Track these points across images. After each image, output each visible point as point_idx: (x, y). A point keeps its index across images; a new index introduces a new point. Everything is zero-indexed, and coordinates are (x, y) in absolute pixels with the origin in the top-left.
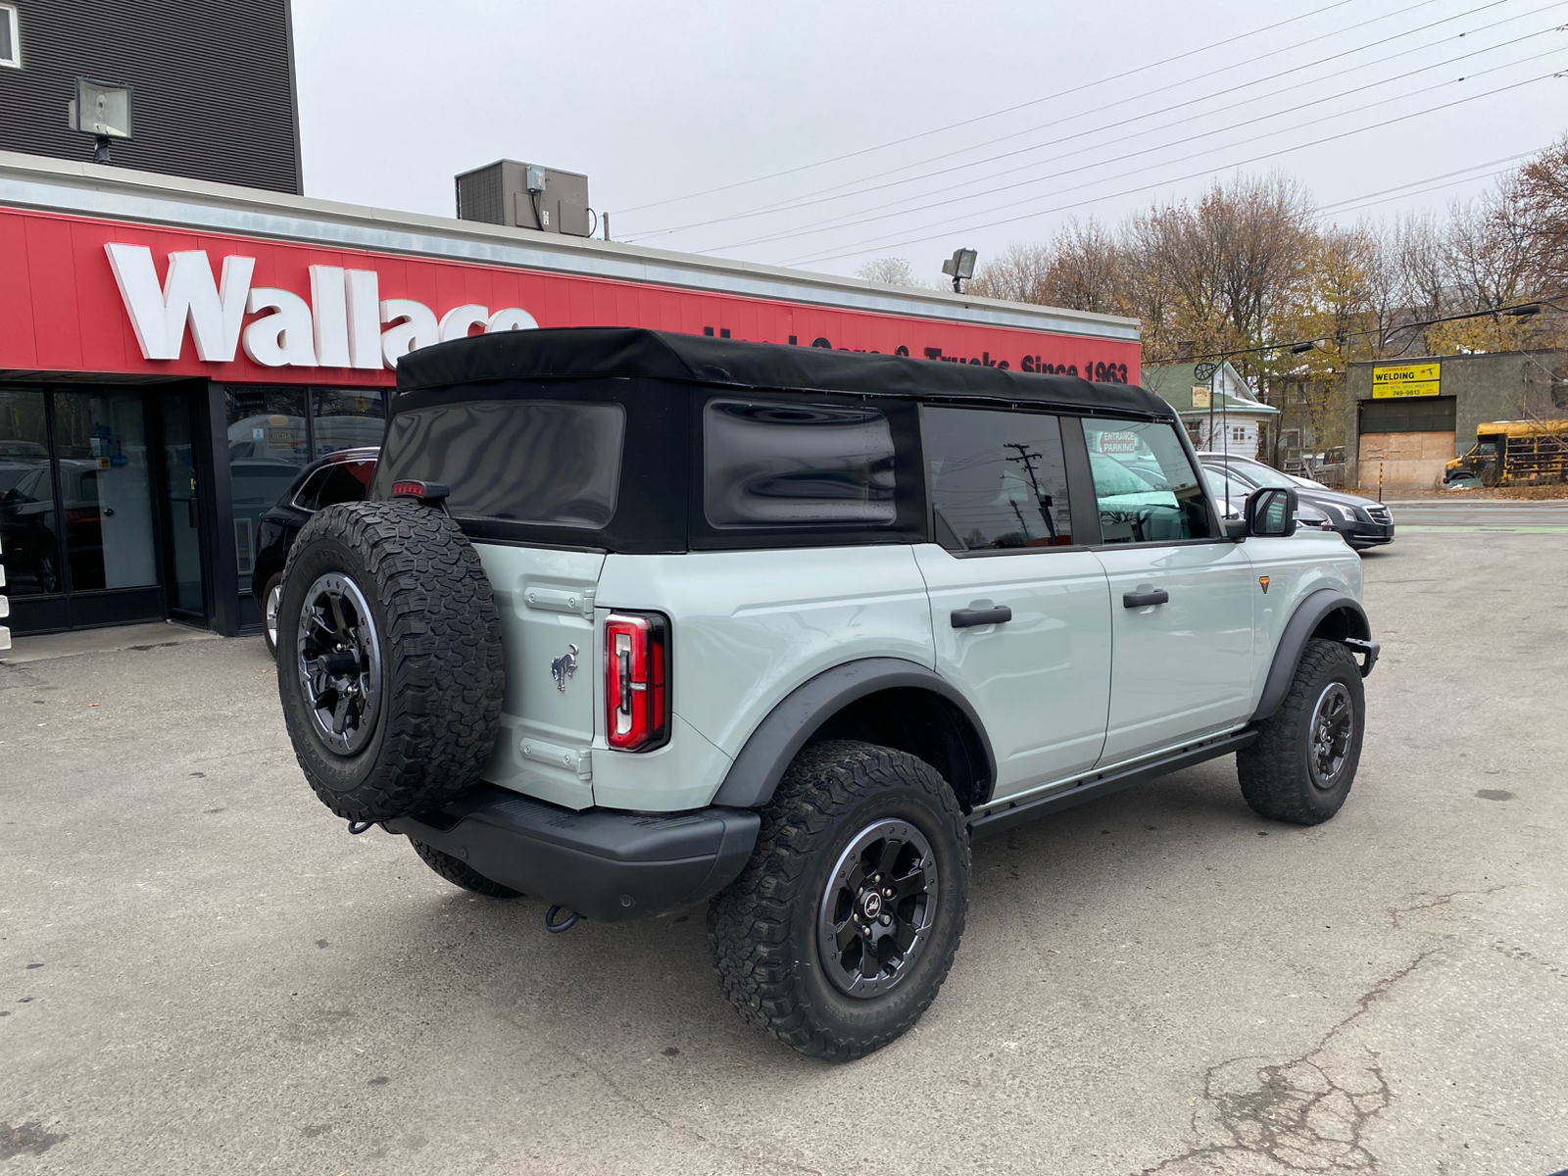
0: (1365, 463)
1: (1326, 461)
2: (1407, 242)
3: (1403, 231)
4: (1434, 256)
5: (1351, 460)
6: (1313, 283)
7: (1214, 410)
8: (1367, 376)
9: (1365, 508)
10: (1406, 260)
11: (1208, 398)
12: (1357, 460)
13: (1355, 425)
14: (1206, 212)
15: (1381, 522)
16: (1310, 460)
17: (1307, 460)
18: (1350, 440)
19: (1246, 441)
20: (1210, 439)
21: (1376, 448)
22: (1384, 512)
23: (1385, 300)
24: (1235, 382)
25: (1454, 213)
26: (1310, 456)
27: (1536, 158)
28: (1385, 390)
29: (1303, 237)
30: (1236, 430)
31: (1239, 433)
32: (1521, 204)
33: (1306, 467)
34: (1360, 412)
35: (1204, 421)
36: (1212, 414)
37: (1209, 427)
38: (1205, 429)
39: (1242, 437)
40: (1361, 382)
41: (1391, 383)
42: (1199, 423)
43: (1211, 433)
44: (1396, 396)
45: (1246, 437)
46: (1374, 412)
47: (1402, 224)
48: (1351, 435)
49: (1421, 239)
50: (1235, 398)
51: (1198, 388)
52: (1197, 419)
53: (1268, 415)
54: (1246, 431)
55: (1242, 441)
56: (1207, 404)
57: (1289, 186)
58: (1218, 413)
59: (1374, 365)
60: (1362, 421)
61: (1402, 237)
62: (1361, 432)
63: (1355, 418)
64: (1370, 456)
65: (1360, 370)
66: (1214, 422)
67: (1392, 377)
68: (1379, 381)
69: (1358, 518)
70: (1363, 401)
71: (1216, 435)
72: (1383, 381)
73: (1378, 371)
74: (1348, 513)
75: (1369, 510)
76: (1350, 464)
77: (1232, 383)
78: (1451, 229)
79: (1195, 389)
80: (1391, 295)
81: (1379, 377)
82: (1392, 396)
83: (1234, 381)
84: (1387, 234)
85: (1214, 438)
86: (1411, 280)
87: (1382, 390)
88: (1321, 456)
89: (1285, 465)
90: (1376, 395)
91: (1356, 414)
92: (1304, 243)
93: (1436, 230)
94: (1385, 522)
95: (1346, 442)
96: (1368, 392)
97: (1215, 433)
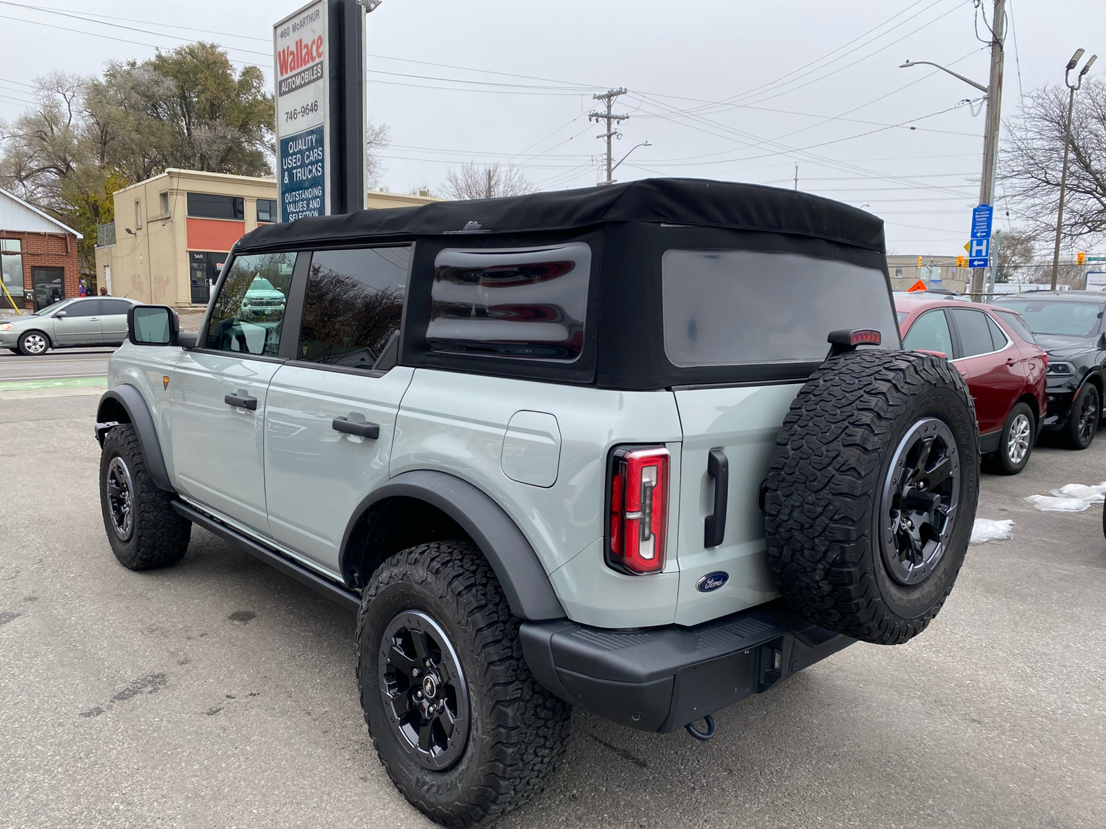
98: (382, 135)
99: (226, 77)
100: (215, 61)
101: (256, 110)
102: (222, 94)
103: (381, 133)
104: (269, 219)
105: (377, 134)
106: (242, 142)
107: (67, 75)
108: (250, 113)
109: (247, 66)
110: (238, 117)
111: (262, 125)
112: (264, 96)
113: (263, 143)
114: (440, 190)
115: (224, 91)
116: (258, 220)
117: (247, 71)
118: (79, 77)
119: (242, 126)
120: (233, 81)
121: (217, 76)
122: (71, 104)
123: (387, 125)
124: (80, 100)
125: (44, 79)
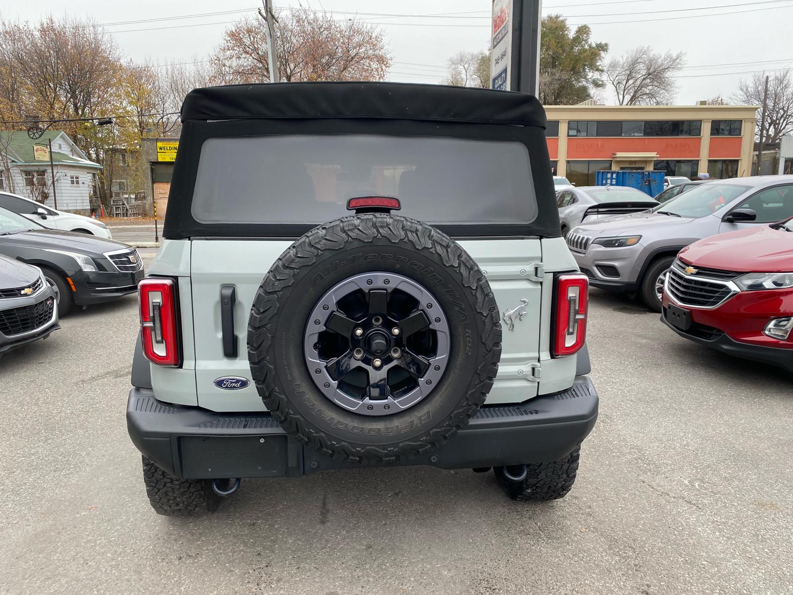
0: (158, 201)
1: (136, 199)
2: (173, 77)
3: (170, 70)
4: (187, 87)
5: (150, 199)
6: (122, 92)
7: (54, 163)
8: (154, 147)
9: (106, 255)
10: (173, 86)
11: (48, 155)
12: (153, 199)
13: (150, 177)
14: (43, 31)
15: (127, 268)
16: (127, 198)
17: (125, 198)
18: (148, 187)
19: (81, 185)
20: (53, 183)
21: (163, 192)
22: (130, 257)
23: (164, 108)
24: (71, 146)
25: (195, 62)
26: (127, 196)
27: (233, 27)
28: (165, 157)
29: (113, 64)
30: (72, 177)
31: (75, 179)
32: (228, 53)
33: (125, 203)
34: (152, 170)
35: (48, 171)
36: (52, 166)
37: (51, 175)
38: (48, 176)
39: (78, 183)
40: (150, 151)
41: (168, 153)
42: (44, 172)
43: (53, 178)
44: (172, 160)
45: (80, 182)
46: (160, 170)
47: (169, 67)
48: (148, 183)
49: (180, 76)
50: (71, 156)
51: (38, 147)
52: (42, 169)
53: (96, 169)
54: (80, 179)
55: (77, 185)
56: (47, 158)
57: (100, 29)
58: (57, 165)
59: (157, 140)
60: (154, 175)
61: (169, 72)
62: (153, 182)
63: (149, 173)
64: (160, 196)
65: (149, 143)
66: (55, 171)
67: (168, 149)
68: (161, 151)
69: (99, 266)
70: (153, 162)
71: (57, 180)
72: (163, 151)
73: (160, 144)
74: (87, 262)
75: (111, 257)
76: (149, 201)
77: (67, 146)
78: (195, 73)
79: (35, 147)
80: (166, 105)
81: (161, 148)
82: (169, 161)
83: (69, 145)
84: (161, 70)
85: (56, 183)
86: (177, 98)
87: (163, 156)
88: (133, 196)
89: (112, 201)
90: (160, 160)
91: (149, 170)
92: (113, 67)
93: (187, 72)
94: (133, 268)
95: (146, 187)
96: (155, 157)
97: (55, 179)
98: (678, 61)
99: (564, 36)
100: (556, 27)
101: (582, 56)
102: (560, 49)
103: (677, 59)
104: (575, 134)
105: (674, 61)
106: (572, 82)
107: (466, 53)
108: (578, 60)
109: (580, 26)
110: (569, 64)
111: (586, 67)
112: (590, 46)
113: (587, 80)
114: (731, 99)
115: (561, 47)
116: (568, 136)
117: (580, 30)
118: (473, 53)
119: (572, 70)
120: (568, 39)
121: (558, 37)
122: (468, 71)
123: (683, 52)
124: (473, 68)
125: (454, 58)
